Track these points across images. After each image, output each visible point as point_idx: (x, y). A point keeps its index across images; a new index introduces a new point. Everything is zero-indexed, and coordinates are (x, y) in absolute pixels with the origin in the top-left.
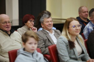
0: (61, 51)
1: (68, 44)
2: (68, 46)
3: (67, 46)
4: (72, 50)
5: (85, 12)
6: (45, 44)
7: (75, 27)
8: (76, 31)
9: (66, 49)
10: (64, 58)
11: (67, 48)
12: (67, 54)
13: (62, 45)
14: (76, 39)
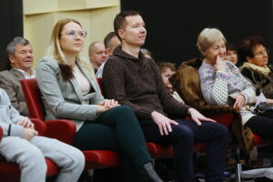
0: (45, 87)
1: (59, 71)
2: (60, 76)
3: (58, 75)
4: (68, 84)
5: (101, 52)
6: (16, 96)
7: (72, 33)
8: (76, 42)
9: (55, 82)
10: (51, 100)
11: (58, 80)
12: (57, 91)
13: (47, 73)
14: (76, 63)
